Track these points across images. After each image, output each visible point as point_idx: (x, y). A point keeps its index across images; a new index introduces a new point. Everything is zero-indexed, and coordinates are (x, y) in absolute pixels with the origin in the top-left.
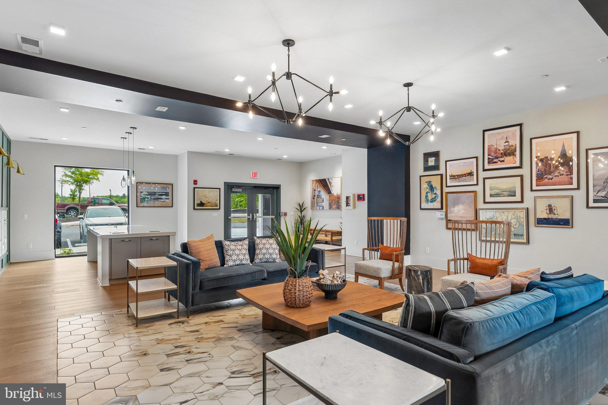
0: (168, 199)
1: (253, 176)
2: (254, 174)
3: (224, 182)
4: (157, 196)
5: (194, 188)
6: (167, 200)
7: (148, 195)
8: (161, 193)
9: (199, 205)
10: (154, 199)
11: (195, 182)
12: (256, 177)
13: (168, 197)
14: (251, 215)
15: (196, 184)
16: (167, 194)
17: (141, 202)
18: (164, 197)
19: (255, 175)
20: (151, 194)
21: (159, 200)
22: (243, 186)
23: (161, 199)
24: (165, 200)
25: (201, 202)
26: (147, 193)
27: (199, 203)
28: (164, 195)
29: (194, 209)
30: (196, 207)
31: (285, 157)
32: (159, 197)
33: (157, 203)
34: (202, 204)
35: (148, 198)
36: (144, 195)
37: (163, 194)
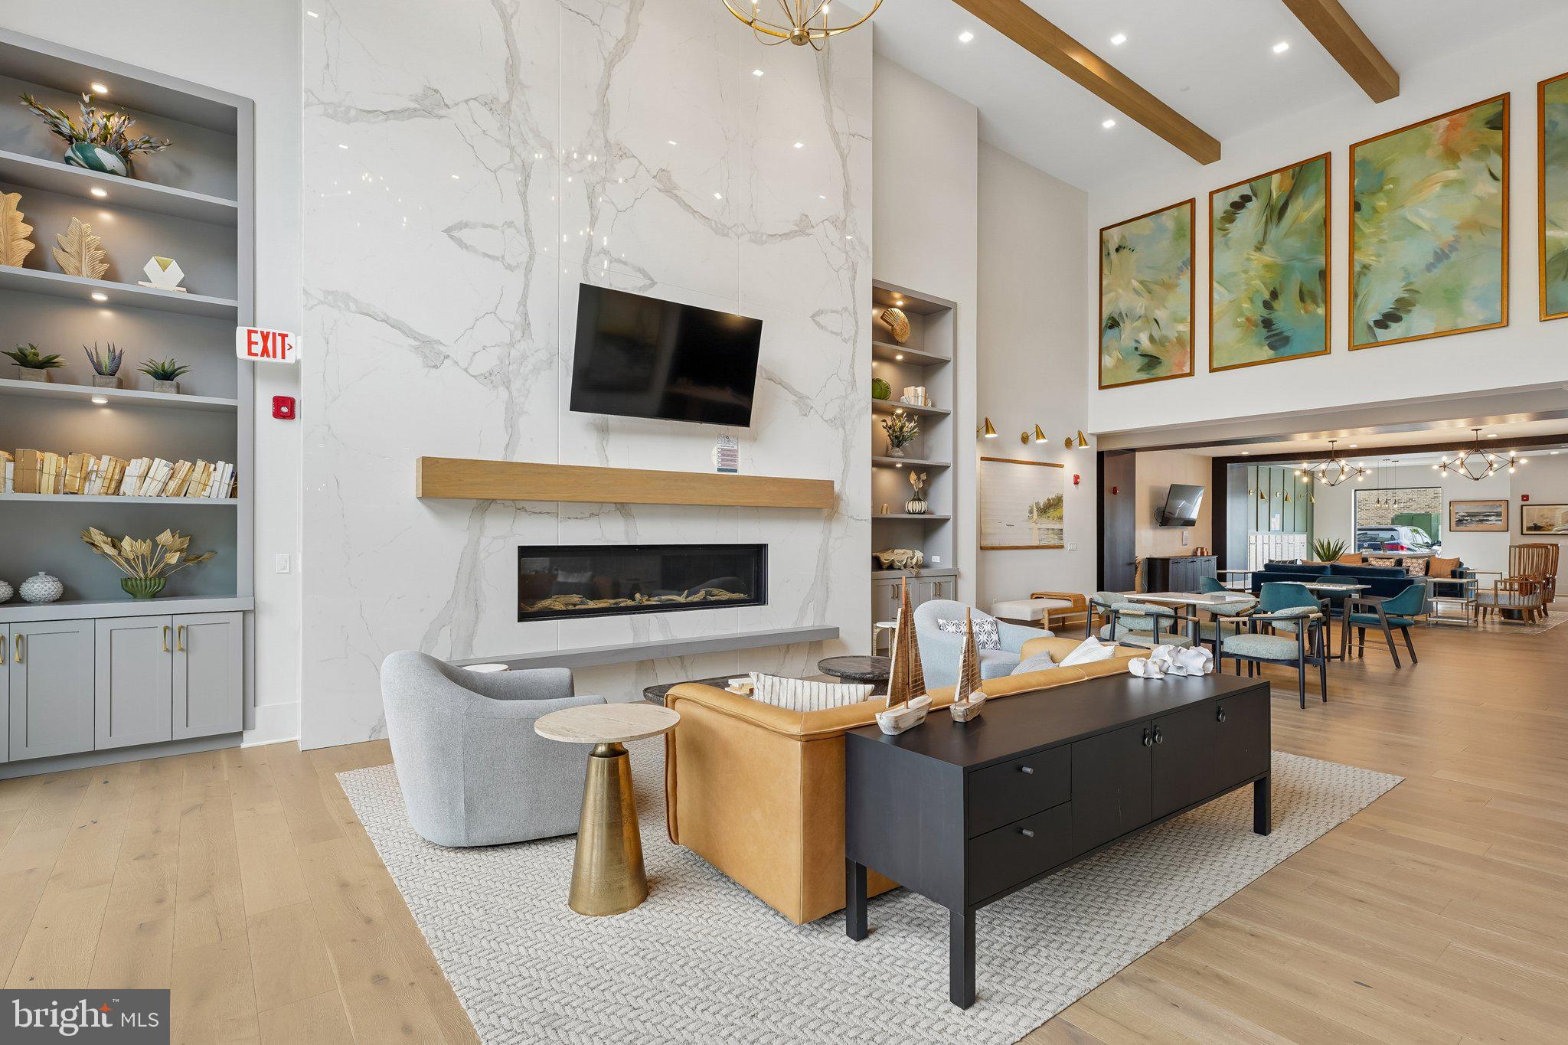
25: (1534, 524)
27: (1531, 527)
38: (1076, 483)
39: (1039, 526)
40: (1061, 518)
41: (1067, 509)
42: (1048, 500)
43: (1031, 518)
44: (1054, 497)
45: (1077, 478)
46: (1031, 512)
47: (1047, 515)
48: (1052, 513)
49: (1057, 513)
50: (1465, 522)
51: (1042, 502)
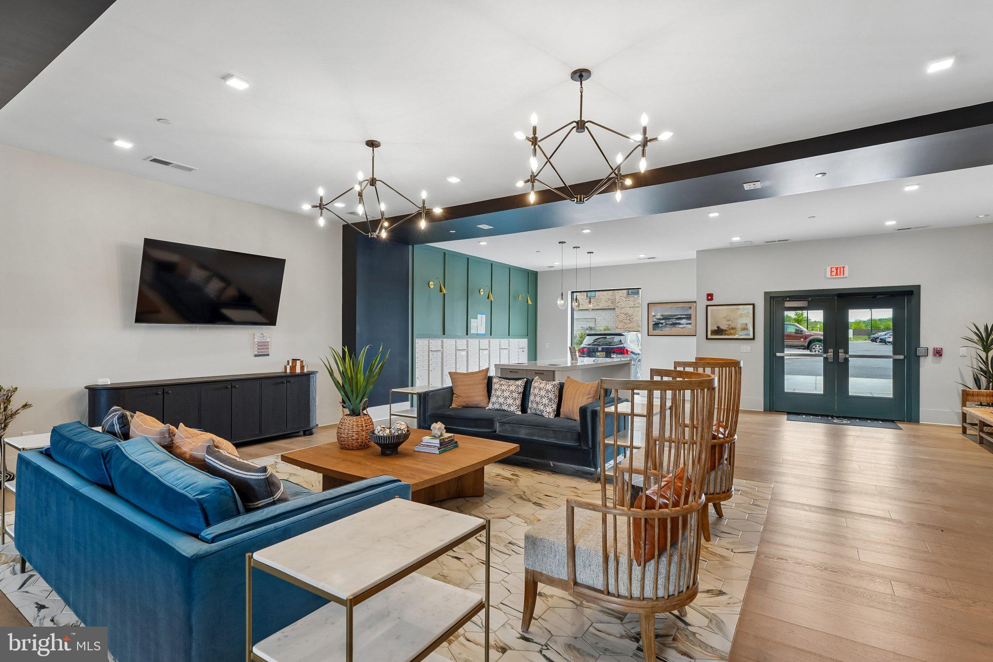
0: (691, 324)
1: (831, 275)
2: (834, 270)
3: (765, 292)
4: (674, 321)
5: (707, 306)
6: (689, 326)
7: (663, 319)
8: (680, 316)
9: (714, 332)
10: (671, 325)
11: (710, 297)
12: (842, 276)
13: (690, 322)
14: (831, 350)
15: (712, 299)
16: (689, 317)
17: (654, 329)
18: (683, 321)
19: (838, 271)
20: (666, 318)
21: (677, 326)
22: (810, 296)
23: (679, 324)
24: (686, 325)
25: (718, 327)
26: (661, 318)
27: (715, 330)
28: (684, 318)
29: (707, 339)
30: (710, 336)
31: (891, 223)
32: (677, 322)
33: (675, 330)
34: (719, 331)
35: (662, 324)
36: (658, 319)
37: (683, 316)
50: (660, 325)
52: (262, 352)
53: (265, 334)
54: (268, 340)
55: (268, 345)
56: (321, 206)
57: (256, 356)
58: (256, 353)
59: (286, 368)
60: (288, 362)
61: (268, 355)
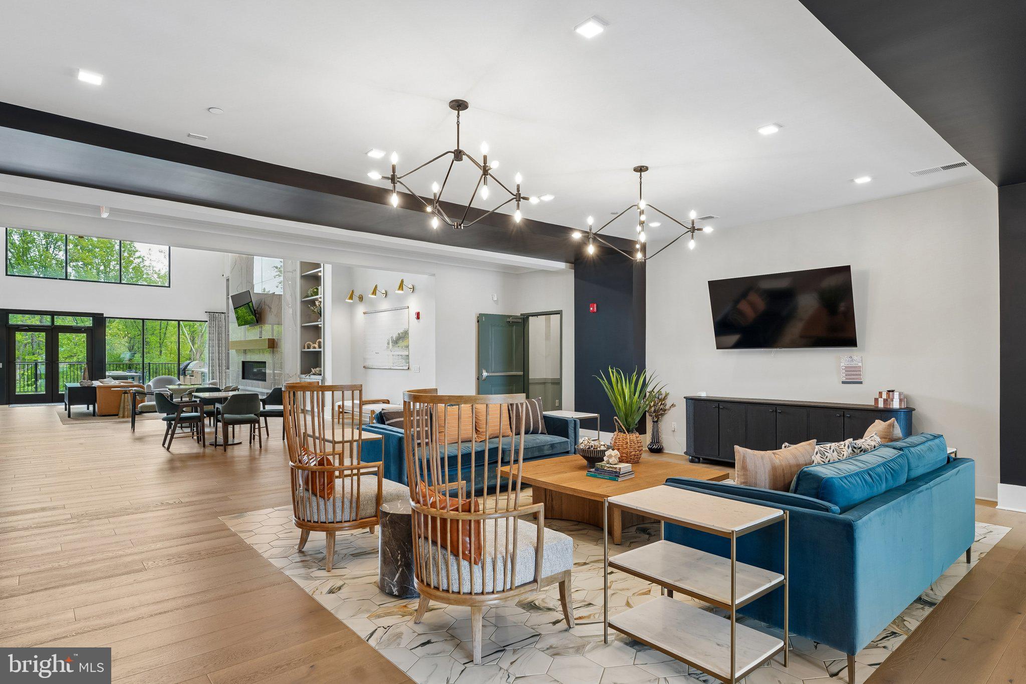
38: (418, 318)
39: (393, 353)
40: (407, 347)
41: (412, 340)
42: (399, 334)
43: (388, 348)
44: (402, 331)
45: (418, 314)
46: (388, 344)
47: (398, 345)
48: (401, 343)
49: (405, 343)
51: (395, 336)
52: (853, 379)
53: (855, 358)
54: (860, 364)
55: (860, 371)
56: (693, 230)
57: (843, 383)
58: (844, 379)
59: (876, 400)
60: (880, 393)
61: (861, 383)
